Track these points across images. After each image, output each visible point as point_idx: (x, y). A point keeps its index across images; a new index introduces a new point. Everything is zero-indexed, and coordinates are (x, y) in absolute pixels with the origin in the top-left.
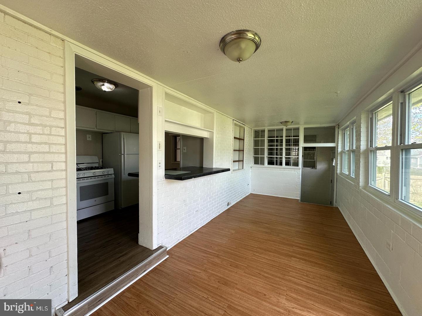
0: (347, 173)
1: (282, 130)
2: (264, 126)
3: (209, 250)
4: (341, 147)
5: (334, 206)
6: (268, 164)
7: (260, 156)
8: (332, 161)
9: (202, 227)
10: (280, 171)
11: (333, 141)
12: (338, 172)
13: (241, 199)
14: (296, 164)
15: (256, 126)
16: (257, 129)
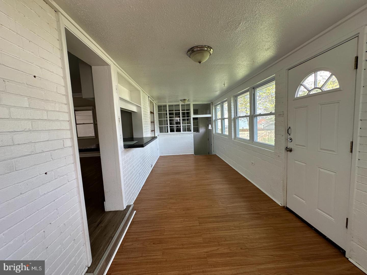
0: (220, 132)
1: (179, 105)
2: (166, 102)
3: (162, 198)
4: (214, 117)
5: (213, 154)
6: (170, 132)
7: (164, 126)
8: (208, 126)
9: (143, 186)
10: (179, 136)
11: (210, 113)
12: (214, 132)
13: (156, 161)
14: (189, 130)
15: (158, 102)
16: (160, 104)
